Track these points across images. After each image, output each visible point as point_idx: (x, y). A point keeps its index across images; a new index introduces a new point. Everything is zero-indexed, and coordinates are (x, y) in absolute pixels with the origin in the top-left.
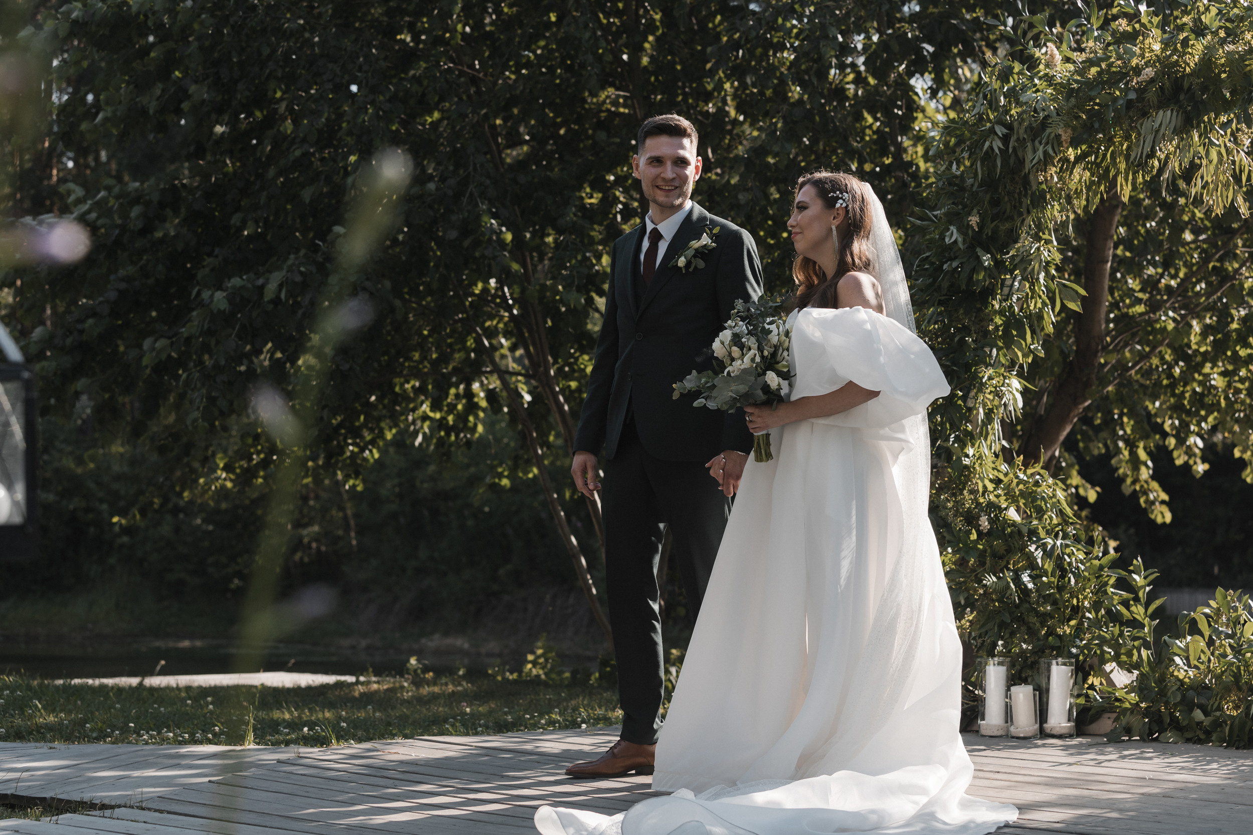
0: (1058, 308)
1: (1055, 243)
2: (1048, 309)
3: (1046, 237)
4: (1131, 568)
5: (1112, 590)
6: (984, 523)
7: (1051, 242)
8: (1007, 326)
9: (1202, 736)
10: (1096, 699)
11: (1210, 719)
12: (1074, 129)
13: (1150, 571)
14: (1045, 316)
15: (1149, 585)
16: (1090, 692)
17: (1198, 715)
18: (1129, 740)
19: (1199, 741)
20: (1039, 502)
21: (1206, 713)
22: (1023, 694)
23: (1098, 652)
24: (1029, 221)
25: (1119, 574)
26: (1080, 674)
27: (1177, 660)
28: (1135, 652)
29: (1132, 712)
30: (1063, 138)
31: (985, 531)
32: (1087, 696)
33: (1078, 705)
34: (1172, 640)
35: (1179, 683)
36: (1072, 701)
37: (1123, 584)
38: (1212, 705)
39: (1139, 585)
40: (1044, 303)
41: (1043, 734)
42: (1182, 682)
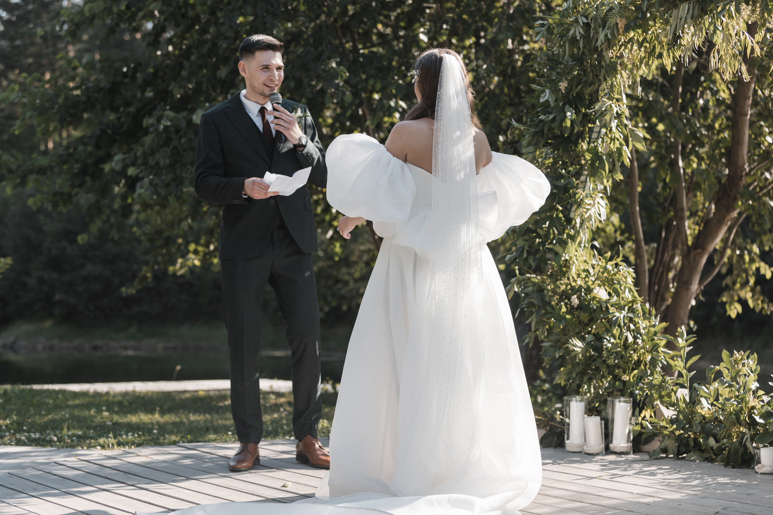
0: (631, 146)
1: (625, 101)
2: (625, 147)
3: (617, 96)
4: (677, 334)
5: (663, 349)
6: (575, 300)
7: (622, 100)
8: (593, 161)
9: (714, 457)
10: (648, 427)
11: (718, 445)
12: (627, 18)
13: (691, 336)
14: (624, 153)
15: (689, 346)
16: (643, 422)
17: (712, 441)
18: (667, 457)
19: (711, 460)
20: (616, 286)
21: (717, 441)
22: (594, 423)
23: (649, 393)
24: (604, 86)
25: (667, 338)
26: (637, 409)
27: (703, 400)
28: (673, 394)
29: (669, 438)
30: (619, 26)
31: (575, 306)
32: (641, 424)
33: (633, 430)
34: (699, 386)
35: (701, 418)
36: (631, 428)
37: (670, 345)
38: (721, 435)
39: (681, 346)
40: (621, 144)
41: (608, 450)
42: (704, 417)
